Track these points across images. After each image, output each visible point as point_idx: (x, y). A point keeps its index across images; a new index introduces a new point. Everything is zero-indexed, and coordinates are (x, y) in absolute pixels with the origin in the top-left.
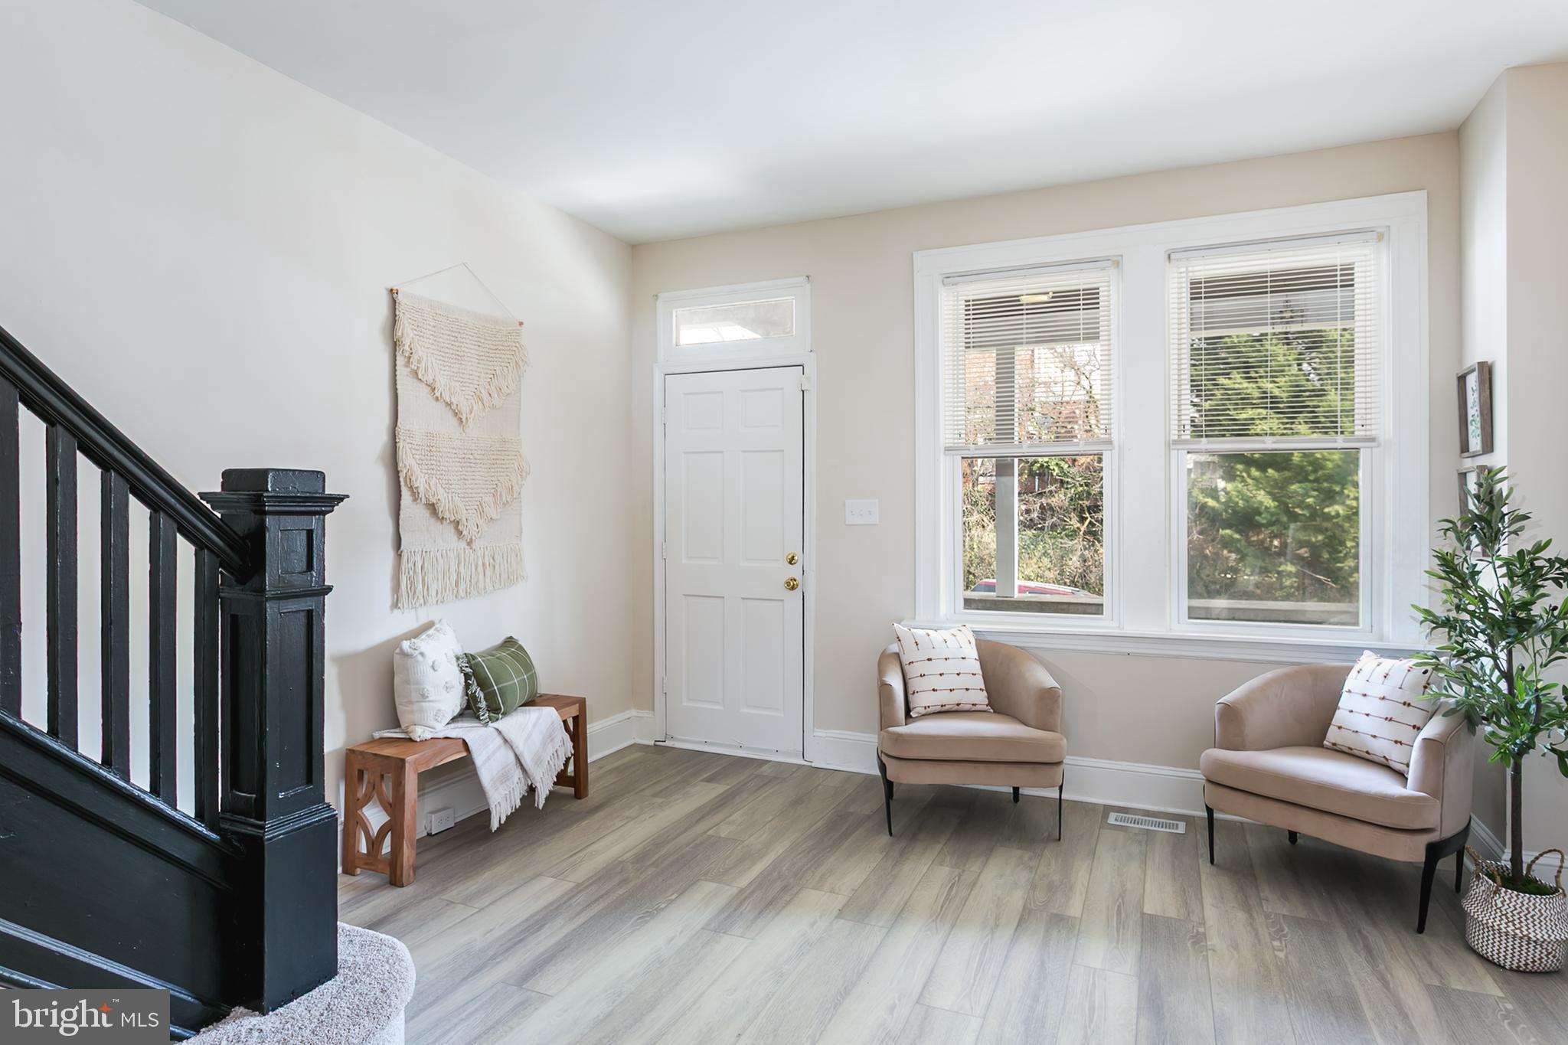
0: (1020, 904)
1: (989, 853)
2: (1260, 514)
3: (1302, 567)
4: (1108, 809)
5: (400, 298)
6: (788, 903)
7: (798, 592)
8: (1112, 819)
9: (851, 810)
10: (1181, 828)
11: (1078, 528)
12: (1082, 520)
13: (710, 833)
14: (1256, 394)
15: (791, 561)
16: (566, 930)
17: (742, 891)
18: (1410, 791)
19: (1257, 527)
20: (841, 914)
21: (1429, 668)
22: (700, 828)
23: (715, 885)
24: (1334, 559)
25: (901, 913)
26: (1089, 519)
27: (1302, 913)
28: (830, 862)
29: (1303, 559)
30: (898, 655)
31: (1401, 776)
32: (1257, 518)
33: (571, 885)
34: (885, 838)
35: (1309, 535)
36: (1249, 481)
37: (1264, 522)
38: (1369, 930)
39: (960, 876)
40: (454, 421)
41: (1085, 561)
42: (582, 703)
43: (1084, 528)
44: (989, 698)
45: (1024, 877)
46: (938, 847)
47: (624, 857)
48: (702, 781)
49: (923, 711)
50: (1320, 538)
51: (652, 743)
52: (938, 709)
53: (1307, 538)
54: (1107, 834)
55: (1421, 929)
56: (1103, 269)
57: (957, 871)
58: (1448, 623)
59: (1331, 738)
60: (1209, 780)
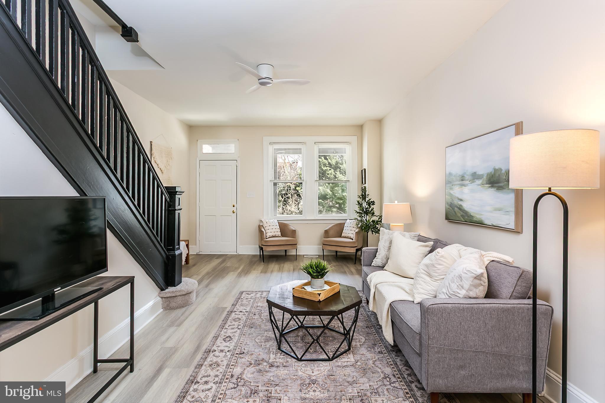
0: (293, 268)
1: (284, 263)
2: (328, 195)
3: (337, 209)
4: (304, 255)
5: (153, 144)
6: (250, 273)
7: (235, 213)
8: (305, 256)
9: (253, 260)
10: (318, 256)
11: (281, 200)
12: (282, 197)
13: (225, 266)
14: (328, 163)
15: (234, 206)
16: (208, 281)
17: (239, 273)
18: (354, 241)
19: (327, 199)
20: (261, 273)
21: (356, 220)
22: (222, 265)
23: (233, 272)
24: (344, 207)
25: (272, 272)
26: (284, 197)
27: (338, 264)
28: (254, 267)
29: (337, 207)
30: (262, 226)
31: (353, 239)
32: (327, 196)
33: (202, 276)
34: (263, 263)
35: (339, 201)
36: (325, 186)
37: (329, 197)
38: (348, 265)
39: (280, 266)
40: (161, 173)
41: (283, 209)
42: (188, 241)
43: (283, 200)
44: (281, 234)
45: (292, 265)
46: (274, 263)
47: (210, 271)
48: (215, 259)
49: (269, 237)
50: (342, 201)
51: (196, 254)
52: (272, 236)
53: (338, 202)
54: (304, 258)
55: (355, 264)
56: (302, 144)
57: (279, 266)
58: (359, 213)
59: (343, 235)
60: (323, 244)
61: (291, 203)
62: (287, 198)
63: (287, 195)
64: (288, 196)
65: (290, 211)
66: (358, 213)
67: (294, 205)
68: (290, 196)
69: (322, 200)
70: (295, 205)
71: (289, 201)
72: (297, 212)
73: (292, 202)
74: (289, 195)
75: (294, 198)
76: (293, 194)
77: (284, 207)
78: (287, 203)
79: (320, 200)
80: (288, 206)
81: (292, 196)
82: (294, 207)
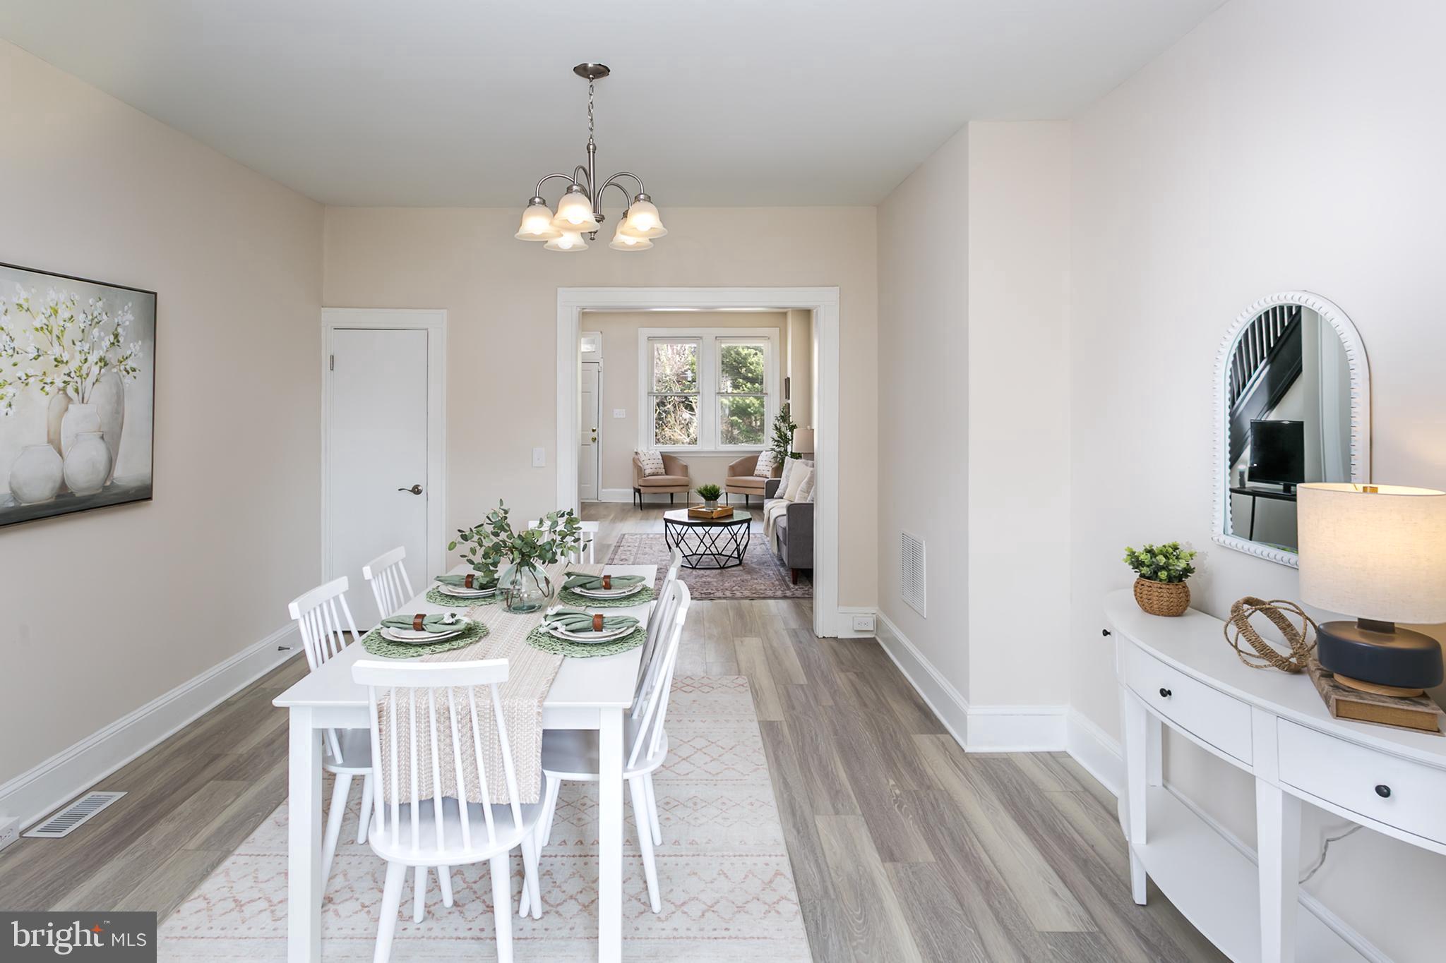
7: (596, 442)
9: (625, 508)
15: (594, 431)
17: (611, 519)
21: (772, 451)
30: (639, 459)
31: (768, 478)
34: (640, 511)
44: (665, 470)
49: (649, 474)
52: (653, 473)
59: (756, 472)
60: (728, 486)
61: (672, 422)
62: (665, 412)
63: (665, 406)
64: (666, 408)
65: (670, 439)
66: (776, 441)
67: (679, 428)
68: (672, 409)
69: (738, 417)
70: (682, 426)
71: (669, 419)
72: (685, 441)
73: (676, 421)
74: (669, 406)
75: (679, 413)
76: (676, 404)
77: (657, 430)
78: (663, 422)
79: (735, 418)
80: (666, 429)
81: (675, 407)
82: (679, 432)
